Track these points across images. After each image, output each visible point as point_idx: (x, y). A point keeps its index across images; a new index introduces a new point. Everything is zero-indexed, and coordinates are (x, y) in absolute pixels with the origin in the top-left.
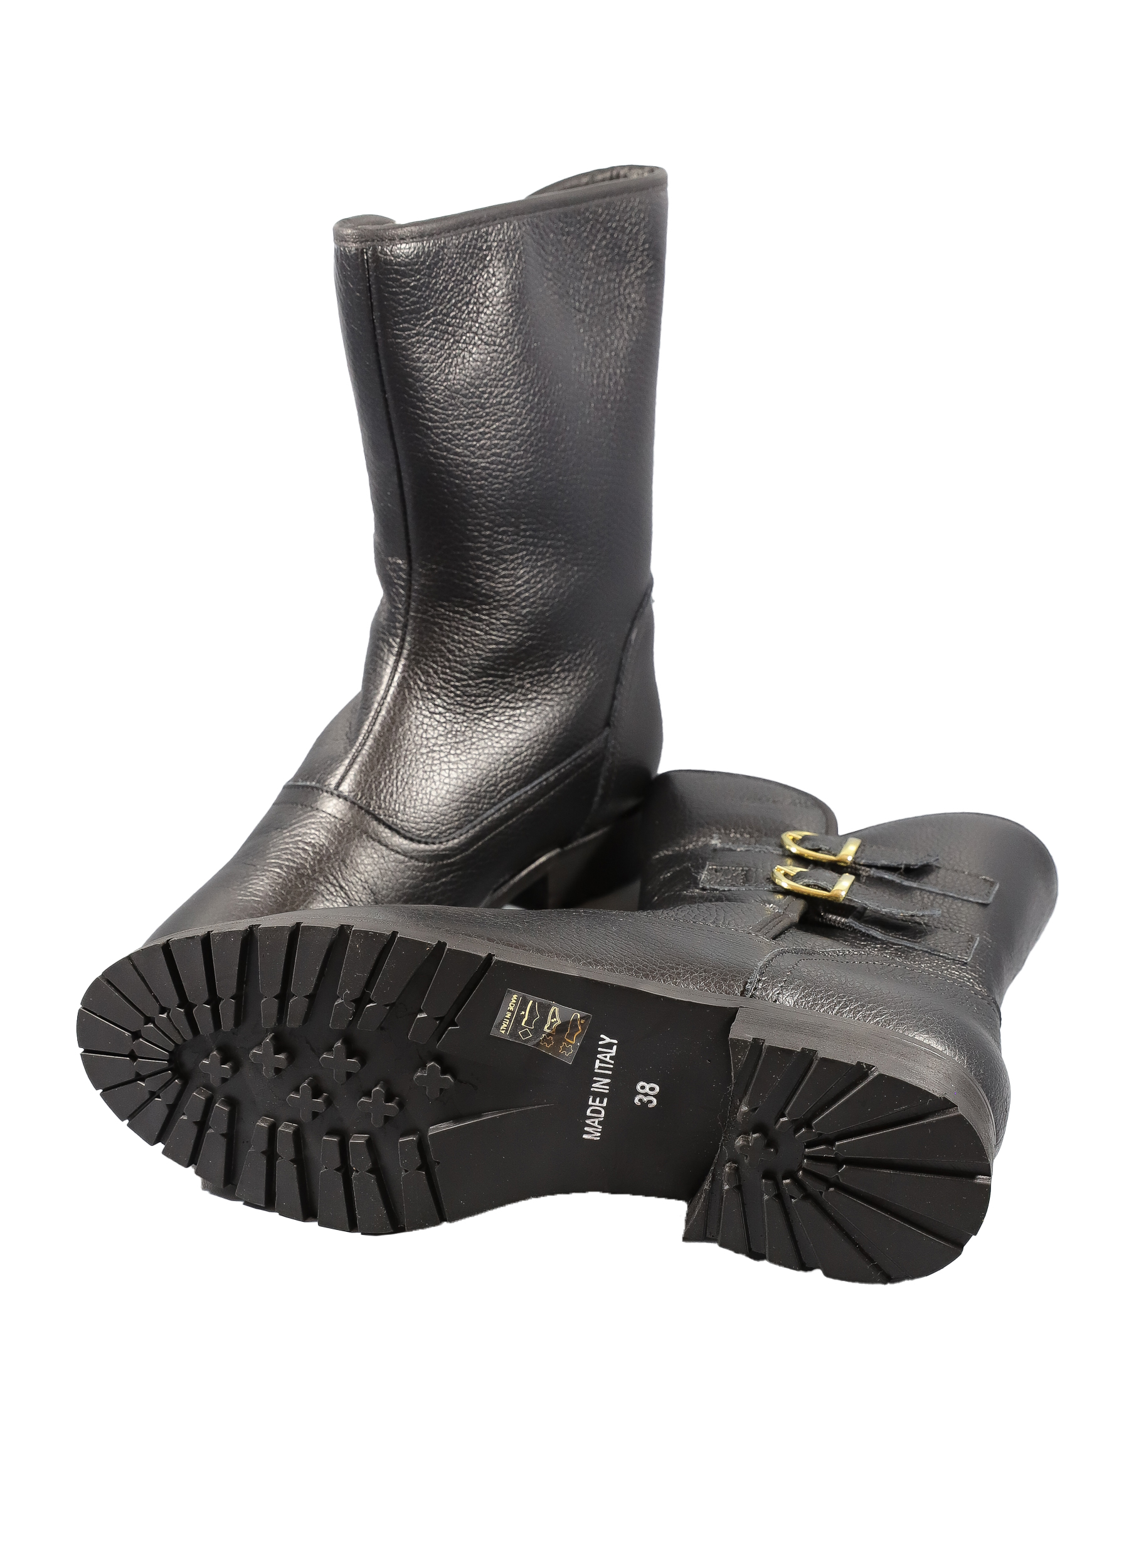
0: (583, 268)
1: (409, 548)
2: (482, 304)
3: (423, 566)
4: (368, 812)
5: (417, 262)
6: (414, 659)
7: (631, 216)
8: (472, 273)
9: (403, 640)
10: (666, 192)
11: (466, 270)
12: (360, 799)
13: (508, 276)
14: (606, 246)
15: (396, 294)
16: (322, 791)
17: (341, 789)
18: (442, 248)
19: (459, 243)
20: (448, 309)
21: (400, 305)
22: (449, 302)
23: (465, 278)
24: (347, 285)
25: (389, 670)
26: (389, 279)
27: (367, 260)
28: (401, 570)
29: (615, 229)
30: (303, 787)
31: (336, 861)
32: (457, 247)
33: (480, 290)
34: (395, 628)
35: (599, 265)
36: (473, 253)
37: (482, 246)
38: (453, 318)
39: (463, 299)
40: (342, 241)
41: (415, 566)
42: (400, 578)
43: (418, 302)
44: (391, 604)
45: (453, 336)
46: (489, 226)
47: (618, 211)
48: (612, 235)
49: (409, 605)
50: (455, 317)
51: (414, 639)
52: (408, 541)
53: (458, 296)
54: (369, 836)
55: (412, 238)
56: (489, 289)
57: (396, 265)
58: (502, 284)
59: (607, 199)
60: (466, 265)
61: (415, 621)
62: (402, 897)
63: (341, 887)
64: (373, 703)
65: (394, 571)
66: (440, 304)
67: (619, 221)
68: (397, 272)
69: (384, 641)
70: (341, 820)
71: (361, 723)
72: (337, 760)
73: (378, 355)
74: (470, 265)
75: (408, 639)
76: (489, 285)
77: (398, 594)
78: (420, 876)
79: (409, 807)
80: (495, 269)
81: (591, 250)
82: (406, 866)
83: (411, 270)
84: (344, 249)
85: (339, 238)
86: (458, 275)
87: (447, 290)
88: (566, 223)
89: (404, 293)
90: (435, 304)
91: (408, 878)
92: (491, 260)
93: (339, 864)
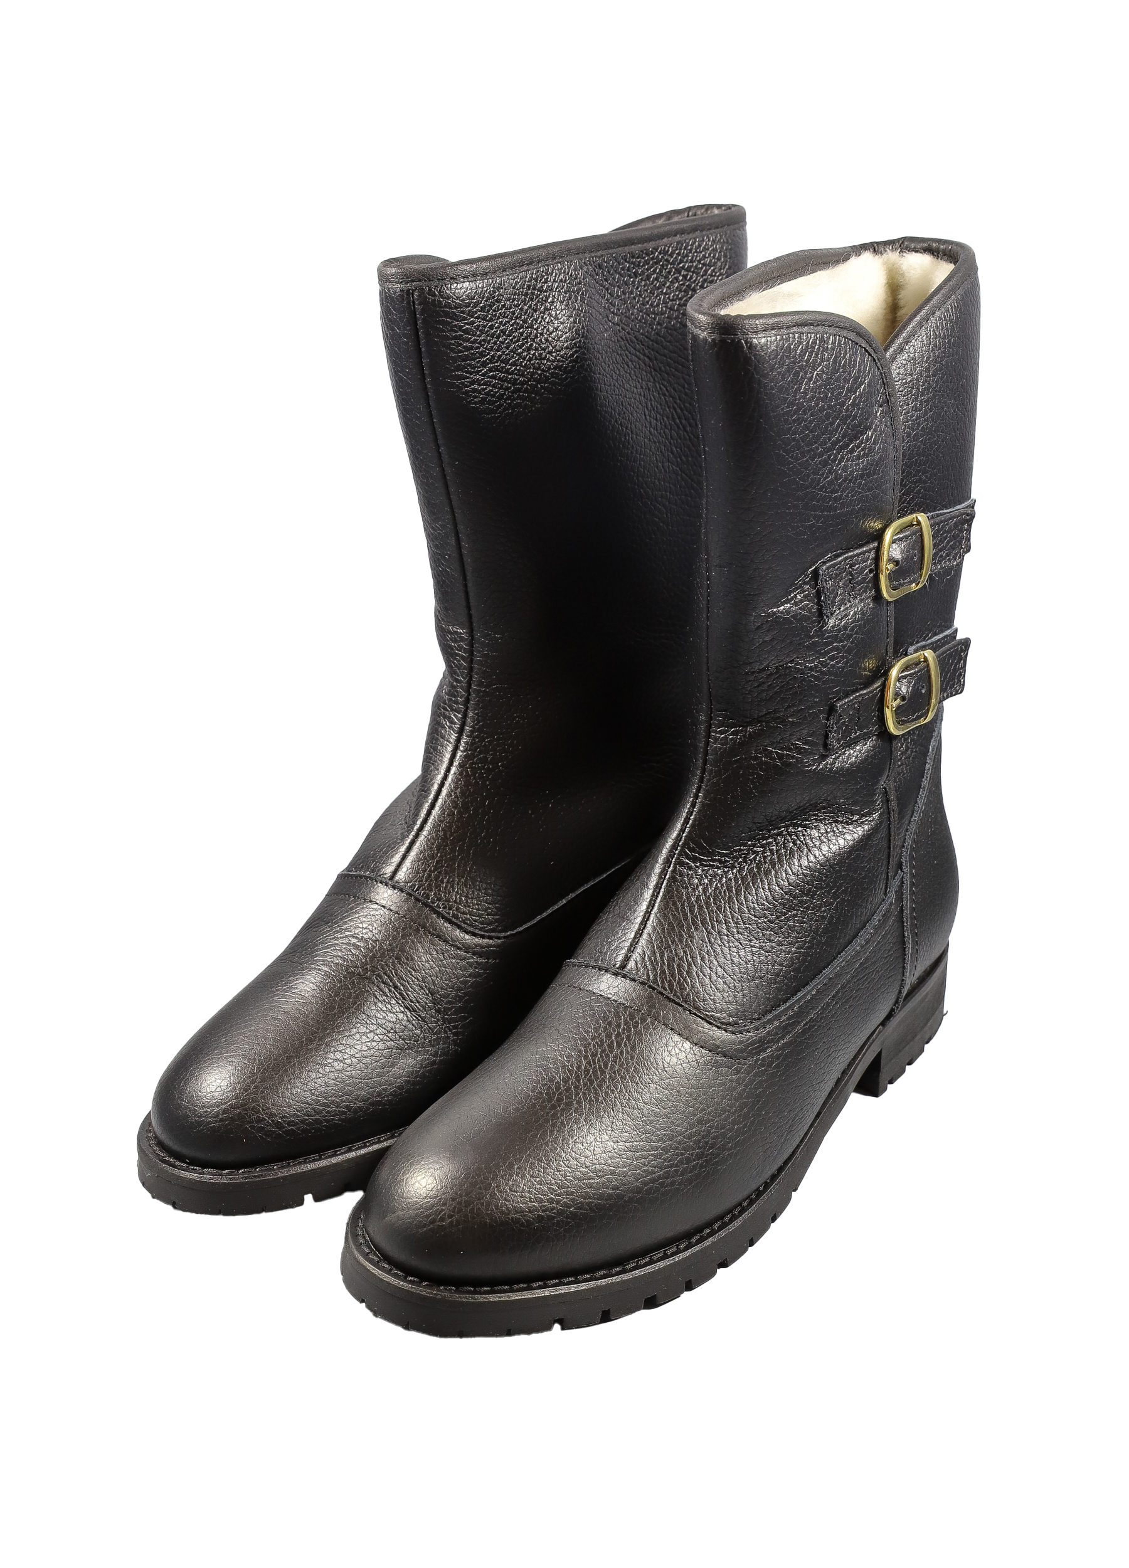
0: (653, 313)
1: (470, 616)
2: (544, 349)
3: (485, 636)
4: (426, 905)
5: (469, 304)
6: (477, 737)
7: (704, 256)
8: (532, 316)
9: (465, 716)
10: (745, 231)
11: (525, 314)
12: (417, 890)
13: (572, 320)
14: (679, 289)
15: (447, 338)
16: (376, 881)
17: (397, 878)
18: (498, 289)
19: (517, 283)
20: (506, 355)
21: (452, 350)
22: (507, 348)
23: (525, 321)
24: (393, 330)
25: (450, 748)
26: (439, 322)
27: (414, 302)
28: (462, 639)
29: (688, 270)
30: (356, 876)
31: (391, 958)
32: (514, 288)
33: (542, 334)
34: (457, 702)
35: (671, 309)
36: (533, 294)
37: (542, 287)
38: (512, 365)
39: (523, 345)
40: (386, 282)
41: (478, 635)
42: (461, 648)
43: (471, 348)
44: (452, 676)
45: (513, 385)
46: (548, 265)
47: (691, 250)
48: (685, 277)
49: (471, 677)
50: (514, 364)
51: (477, 714)
52: (469, 608)
53: (518, 341)
54: (427, 931)
55: (464, 278)
56: (551, 333)
57: (445, 306)
58: (565, 328)
59: (678, 238)
60: (526, 308)
61: (477, 696)
62: (464, 997)
63: (396, 987)
64: (432, 785)
65: (455, 641)
66: (498, 350)
67: (692, 261)
68: (447, 314)
69: (445, 717)
70: (397, 913)
71: (419, 806)
72: (392, 847)
73: (429, 405)
74: (530, 307)
75: (471, 714)
76: (551, 329)
77: (459, 666)
78: (484, 973)
79: (472, 898)
80: (558, 312)
81: (662, 293)
82: (467, 963)
83: (463, 312)
84: (389, 291)
85: (383, 278)
86: (517, 318)
87: (504, 334)
88: (633, 263)
89: (455, 338)
90: (491, 349)
91: (470, 976)
92: (553, 302)
93: (393, 962)
